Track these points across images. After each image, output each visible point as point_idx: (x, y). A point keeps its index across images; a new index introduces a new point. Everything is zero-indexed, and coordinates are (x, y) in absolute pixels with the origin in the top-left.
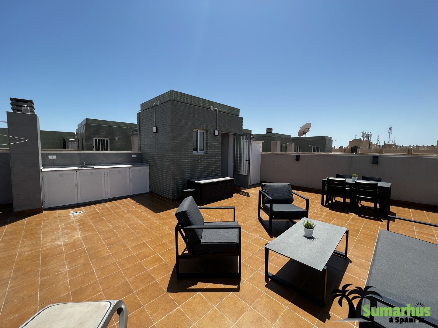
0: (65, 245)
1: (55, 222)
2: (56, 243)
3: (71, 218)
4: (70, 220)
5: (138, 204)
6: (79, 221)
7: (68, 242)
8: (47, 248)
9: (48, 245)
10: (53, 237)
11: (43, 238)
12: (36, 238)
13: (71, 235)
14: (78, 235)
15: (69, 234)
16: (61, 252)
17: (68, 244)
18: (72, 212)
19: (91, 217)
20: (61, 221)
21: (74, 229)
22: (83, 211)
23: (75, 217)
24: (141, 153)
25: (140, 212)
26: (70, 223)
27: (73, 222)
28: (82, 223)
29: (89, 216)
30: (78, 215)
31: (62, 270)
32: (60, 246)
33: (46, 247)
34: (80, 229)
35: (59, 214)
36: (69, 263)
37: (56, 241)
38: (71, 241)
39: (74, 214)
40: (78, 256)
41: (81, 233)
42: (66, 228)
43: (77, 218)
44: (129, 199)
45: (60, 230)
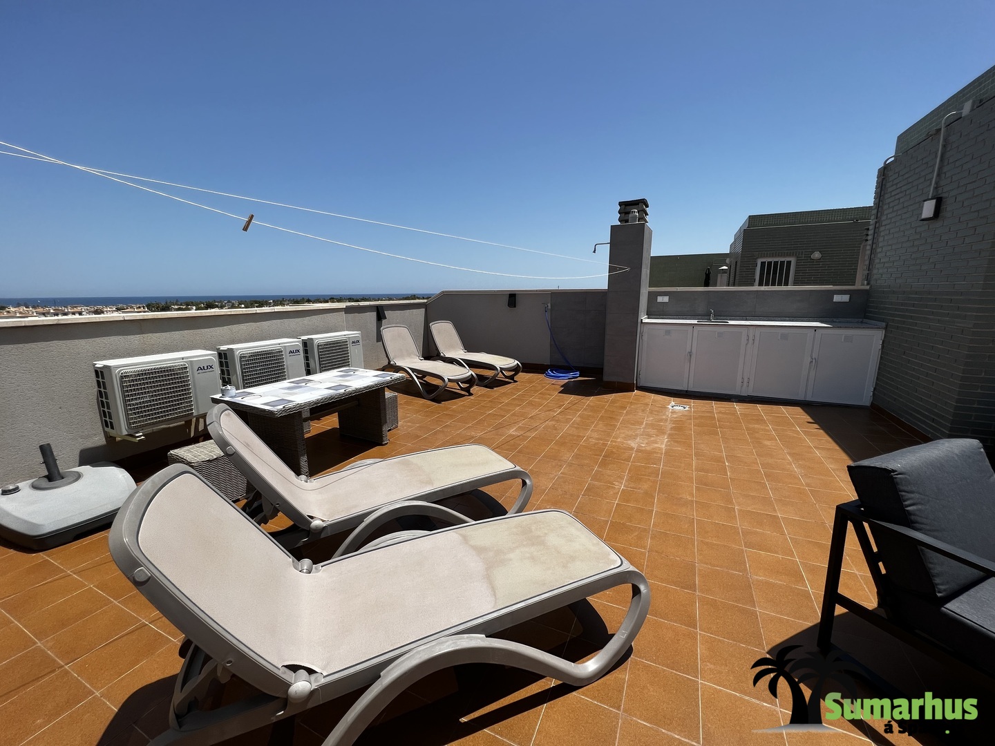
0: (638, 451)
1: (643, 411)
2: (629, 442)
3: (667, 413)
4: (664, 415)
5: (816, 426)
6: (675, 422)
7: (644, 449)
8: (617, 444)
9: (619, 440)
10: (630, 433)
11: (619, 428)
12: (611, 425)
13: (652, 439)
14: (662, 444)
15: (650, 436)
16: (628, 459)
17: (642, 450)
18: (673, 403)
19: (697, 421)
20: (651, 412)
21: (661, 431)
22: (690, 408)
23: (673, 412)
24: (866, 290)
25: (810, 447)
26: (661, 420)
27: (666, 420)
28: (679, 426)
29: (695, 418)
30: (680, 411)
31: (617, 484)
32: (632, 449)
33: (615, 442)
34: (670, 435)
35: (654, 401)
36: (630, 479)
37: (629, 440)
38: (648, 448)
39: (676, 407)
40: (645, 475)
41: (667, 442)
42: (652, 426)
43: (675, 416)
44: (798, 410)
45: (643, 426)
